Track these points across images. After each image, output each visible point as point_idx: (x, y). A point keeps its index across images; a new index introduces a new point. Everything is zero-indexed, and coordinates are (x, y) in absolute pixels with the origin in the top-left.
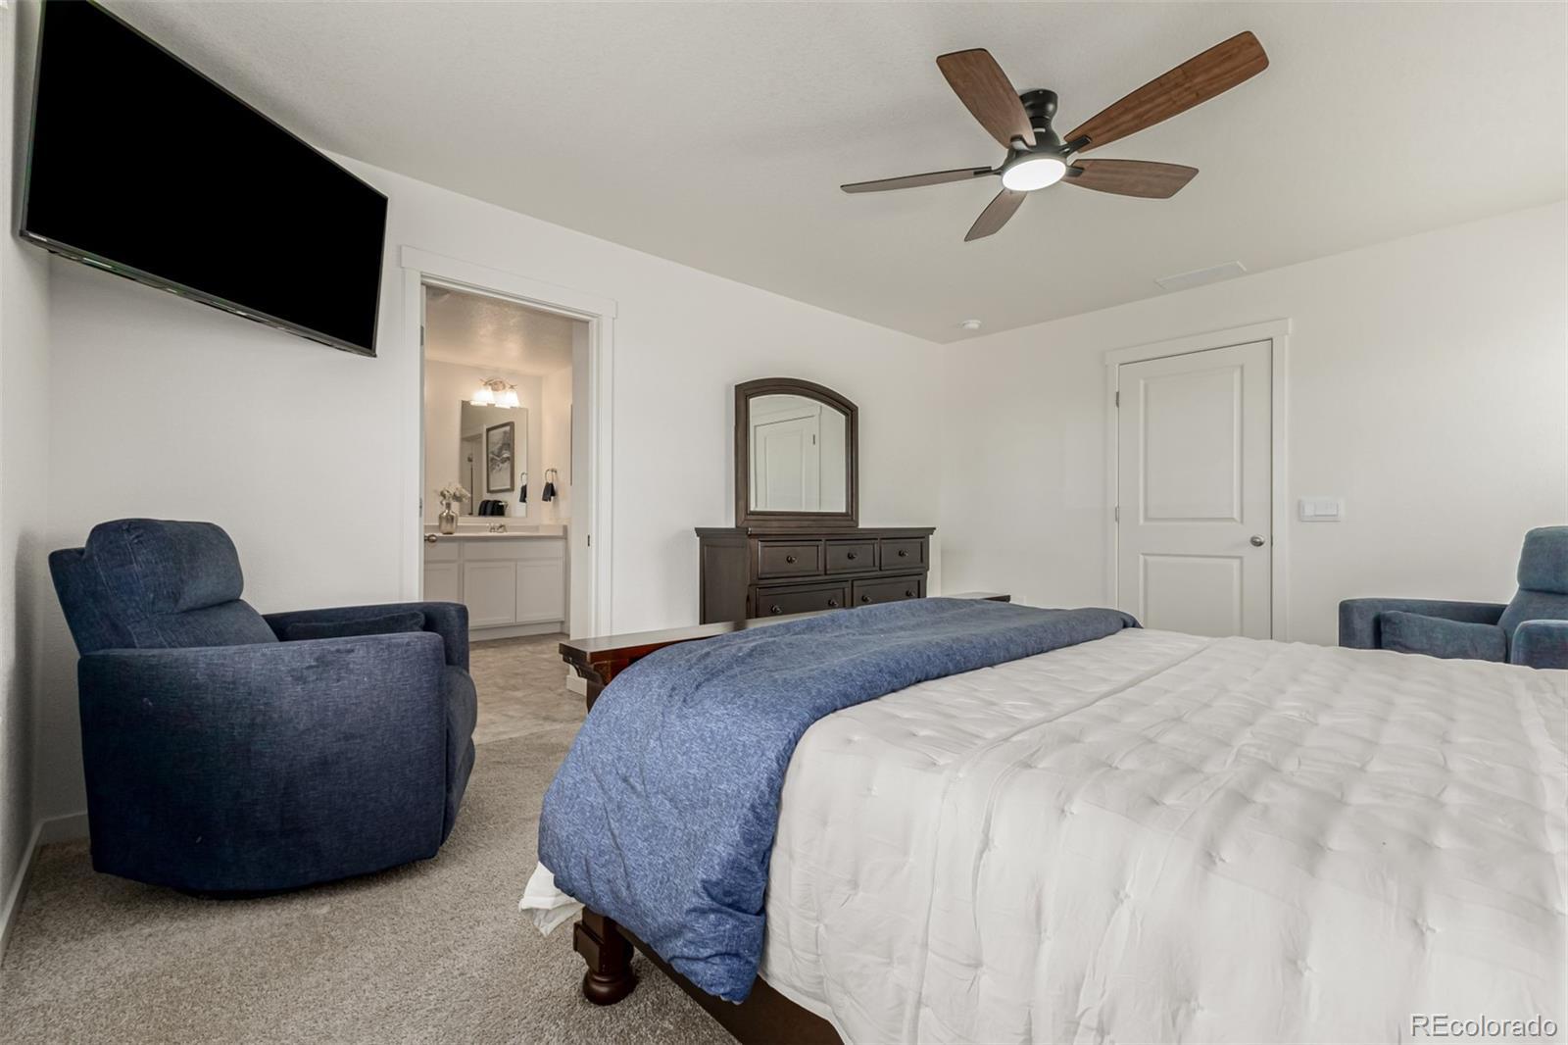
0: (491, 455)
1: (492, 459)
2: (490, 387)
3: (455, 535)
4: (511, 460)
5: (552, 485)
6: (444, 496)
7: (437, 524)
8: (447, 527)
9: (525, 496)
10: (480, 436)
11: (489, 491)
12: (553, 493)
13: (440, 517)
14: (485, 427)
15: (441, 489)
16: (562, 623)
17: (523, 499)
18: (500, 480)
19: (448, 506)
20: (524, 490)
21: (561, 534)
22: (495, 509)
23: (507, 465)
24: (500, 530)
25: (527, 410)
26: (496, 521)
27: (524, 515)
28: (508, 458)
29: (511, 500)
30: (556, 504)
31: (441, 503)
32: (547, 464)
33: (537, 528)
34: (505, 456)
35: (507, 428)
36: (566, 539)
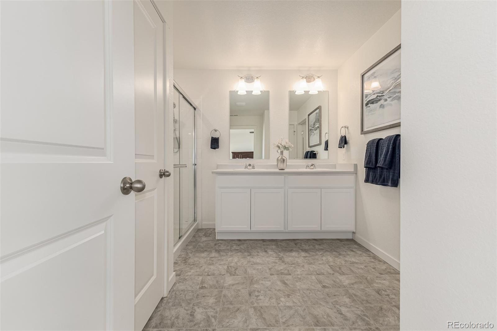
0: (310, 128)
1: (311, 129)
2: (305, 80)
3: (285, 171)
4: (320, 128)
5: (345, 137)
6: (279, 147)
7: (276, 164)
8: (281, 166)
9: (327, 147)
10: (306, 119)
11: (310, 147)
12: (346, 142)
13: (278, 160)
14: (308, 114)
15: (277, 144)
16: (354, 233)
17: (326, 148)
18: (314, 140)
19: (282, 153)
20: (327, 143)
21: (352, 170)
22: (312, 155)
23: (318, 131)
24: (312, 167)
25: (328, 91)
26: (310, 161)
27: (327, 158)
28: (318, 127)
29: (319, 150)
30: (348, 150)
31: (277, 151)
32: (341, 123)
33: (335, 166)
34: (316, 126)
35: (318, 111)
36: (356, 174)
